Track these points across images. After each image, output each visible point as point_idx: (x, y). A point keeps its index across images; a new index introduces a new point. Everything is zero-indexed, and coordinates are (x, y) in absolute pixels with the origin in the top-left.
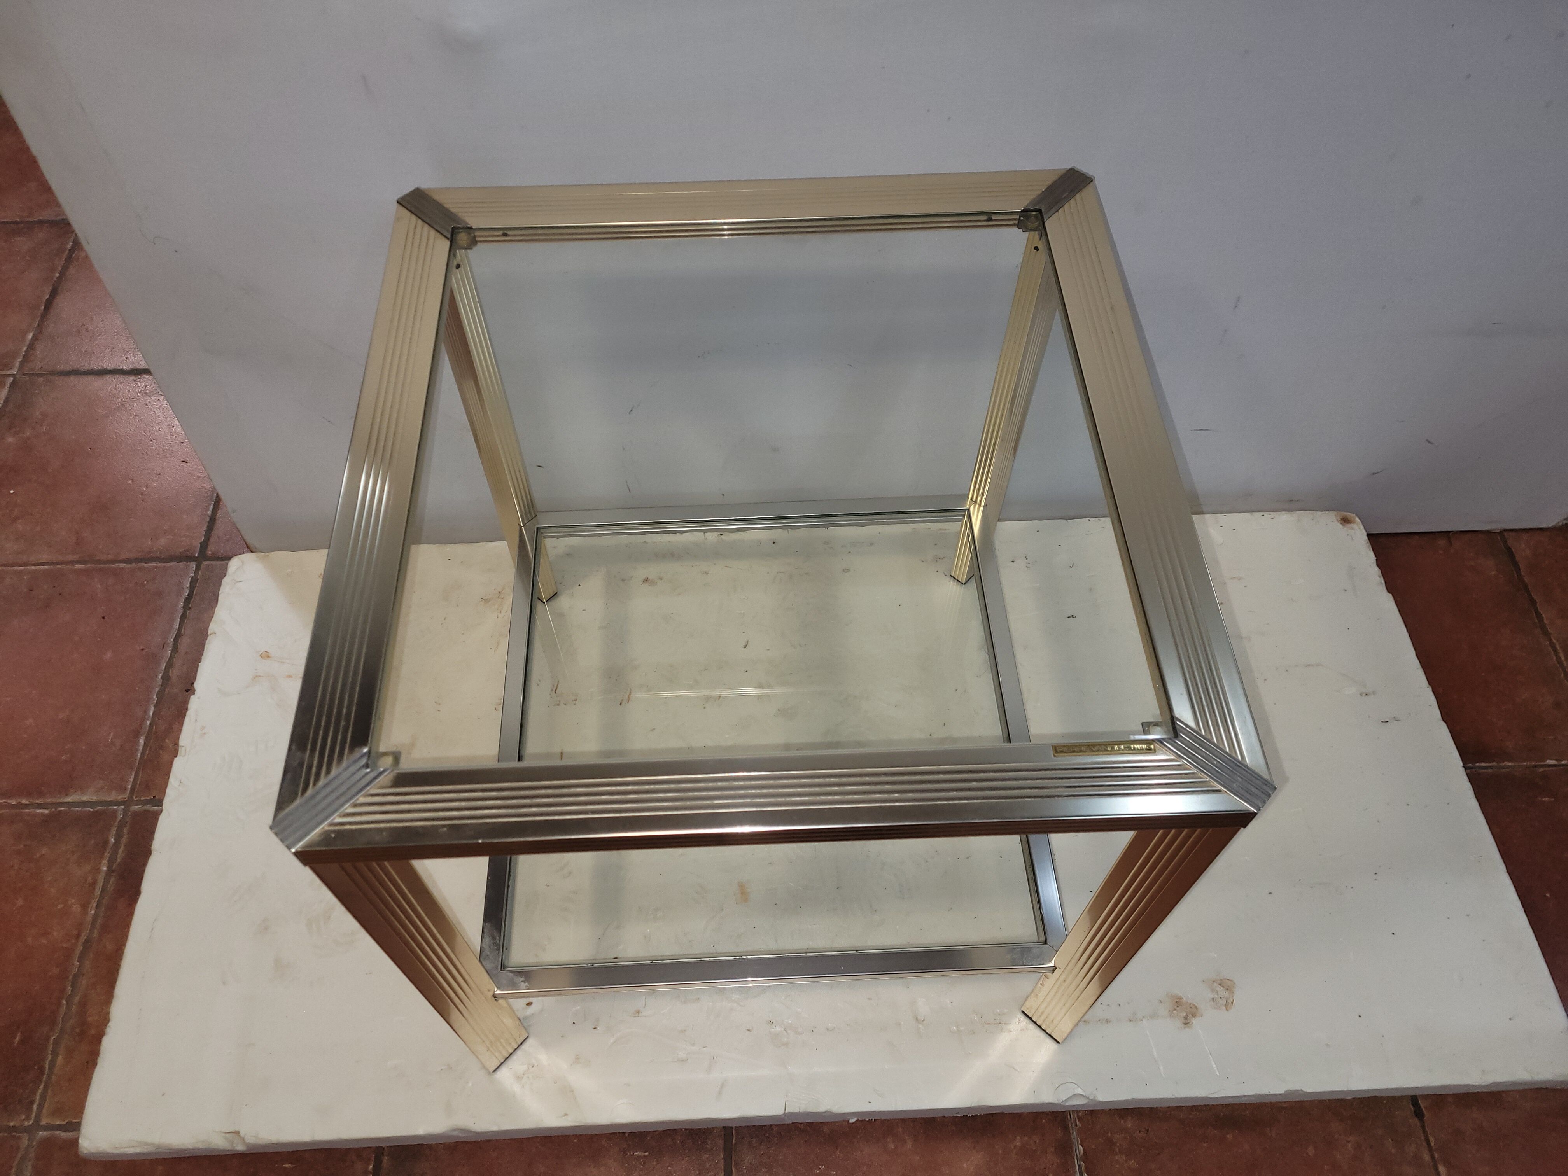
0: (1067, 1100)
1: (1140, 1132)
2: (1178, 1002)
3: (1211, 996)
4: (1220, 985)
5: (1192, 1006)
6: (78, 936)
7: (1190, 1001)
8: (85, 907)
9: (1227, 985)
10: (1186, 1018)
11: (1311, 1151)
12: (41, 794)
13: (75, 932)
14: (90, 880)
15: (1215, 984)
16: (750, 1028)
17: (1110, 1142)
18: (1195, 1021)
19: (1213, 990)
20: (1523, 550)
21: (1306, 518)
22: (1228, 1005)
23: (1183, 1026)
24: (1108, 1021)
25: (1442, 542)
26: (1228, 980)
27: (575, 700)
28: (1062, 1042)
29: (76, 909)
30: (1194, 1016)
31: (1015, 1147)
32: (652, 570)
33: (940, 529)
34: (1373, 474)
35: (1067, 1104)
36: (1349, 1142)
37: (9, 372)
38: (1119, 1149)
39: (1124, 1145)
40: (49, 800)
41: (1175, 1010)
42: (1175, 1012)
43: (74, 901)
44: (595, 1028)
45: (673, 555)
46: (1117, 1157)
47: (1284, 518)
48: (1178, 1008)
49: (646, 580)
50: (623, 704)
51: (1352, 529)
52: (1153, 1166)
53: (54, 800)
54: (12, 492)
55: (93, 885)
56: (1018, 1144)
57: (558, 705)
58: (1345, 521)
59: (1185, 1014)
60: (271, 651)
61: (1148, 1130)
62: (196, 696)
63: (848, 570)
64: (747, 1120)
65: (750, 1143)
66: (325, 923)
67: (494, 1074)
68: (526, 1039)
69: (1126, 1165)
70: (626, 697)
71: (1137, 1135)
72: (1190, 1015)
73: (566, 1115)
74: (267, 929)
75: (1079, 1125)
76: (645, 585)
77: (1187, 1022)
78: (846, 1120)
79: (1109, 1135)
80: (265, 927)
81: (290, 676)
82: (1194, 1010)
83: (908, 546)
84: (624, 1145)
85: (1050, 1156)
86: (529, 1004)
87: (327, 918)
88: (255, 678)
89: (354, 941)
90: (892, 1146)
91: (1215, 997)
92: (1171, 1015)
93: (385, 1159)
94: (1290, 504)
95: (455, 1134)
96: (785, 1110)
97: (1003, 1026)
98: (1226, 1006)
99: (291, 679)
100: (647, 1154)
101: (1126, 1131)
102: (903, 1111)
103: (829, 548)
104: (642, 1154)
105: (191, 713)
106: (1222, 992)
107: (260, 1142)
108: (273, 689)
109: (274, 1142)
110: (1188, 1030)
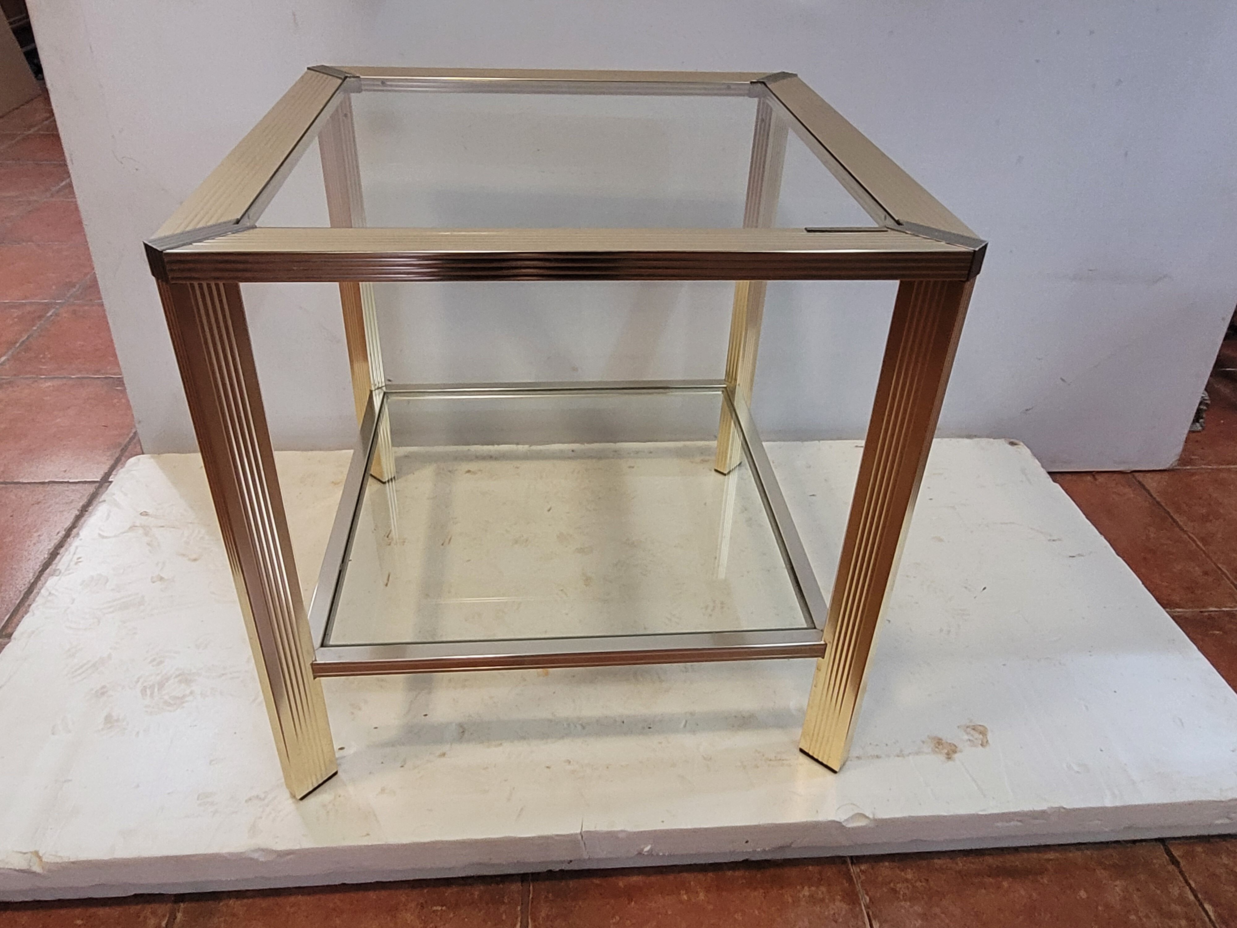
0: (849, 819)
1: (920, 881)
2: (939, 742)
3: (966, 737)
4: (974, 730)
5: (952, 745)
7: (949, 742)
9: (980, 730)
10: (947, 754)
11: (1083, 894)
15: (968, 729)
16: (549, 766)
18: (956, 756)
19: (968, 734)
21: (983, 442)
22: (984, 744)
23: (947, 760)
24: (877, 757)
26: (980, 726)
27: (405, 541)
28: (840, 769)
30: (955, 752)
32: (473, 466)
33: (706, 445)
34: (1027, 410)
35: (850, 825)
36: (1117, 886)
38: (903, 896)
39: (907, 892)
41: (937, 748)
44: (402, 767)
45: (491, 457)
46: (902, 903)
47: (967, 441)
48: (940, 747)
49: (469, 471)
50: (444, 544)
51: (1019, 447)
52: (937, 910)
56: (807, 894)
57: (390, 544)
58: (1014, 444)
59: (946, 751)
60: (150, 511)
61: (927, 880)
62: (80, 538)
63: (633, 467)
64: (545, 842)
65: (546, 897)
66: (158, 690)
67: (301, 802)
68: (336, 773)
69: (911, 910)
70: (447, 540)
71: (918, 884)
72: (951, 752)
73: (368, 835)
74: (103, 694)
75: (863, 877)
76: (467, 474)
77: (949, 757)
78: (640, 854)
79: (892, 885)
80: (102, 692)
81: (163, 527)
82: (953, 748)
83: (680, 454)
84: (422, 900)
85: (838, 903)
86: (342, 749)
87: (161, 685)
88: (133, 528)
89: (183, 702)
90: (685, 897)
91: (971, 738)
92: (934, 752)
93: (179, 915)
94: (969, 437)
95: (256, 856)
96: (582, 829)
97: (784, 762)
98: (982, 745)
99: (163, 528)
100: (444, 908)
101: (907, 880)
102: (695, 831)
103: (617, 455)
104: (440, 908)
105: (72, 549)
106: (977, 735)
107: (58, 860)
108: (146, 534)
109: (71, 860)
110: (950, 763)
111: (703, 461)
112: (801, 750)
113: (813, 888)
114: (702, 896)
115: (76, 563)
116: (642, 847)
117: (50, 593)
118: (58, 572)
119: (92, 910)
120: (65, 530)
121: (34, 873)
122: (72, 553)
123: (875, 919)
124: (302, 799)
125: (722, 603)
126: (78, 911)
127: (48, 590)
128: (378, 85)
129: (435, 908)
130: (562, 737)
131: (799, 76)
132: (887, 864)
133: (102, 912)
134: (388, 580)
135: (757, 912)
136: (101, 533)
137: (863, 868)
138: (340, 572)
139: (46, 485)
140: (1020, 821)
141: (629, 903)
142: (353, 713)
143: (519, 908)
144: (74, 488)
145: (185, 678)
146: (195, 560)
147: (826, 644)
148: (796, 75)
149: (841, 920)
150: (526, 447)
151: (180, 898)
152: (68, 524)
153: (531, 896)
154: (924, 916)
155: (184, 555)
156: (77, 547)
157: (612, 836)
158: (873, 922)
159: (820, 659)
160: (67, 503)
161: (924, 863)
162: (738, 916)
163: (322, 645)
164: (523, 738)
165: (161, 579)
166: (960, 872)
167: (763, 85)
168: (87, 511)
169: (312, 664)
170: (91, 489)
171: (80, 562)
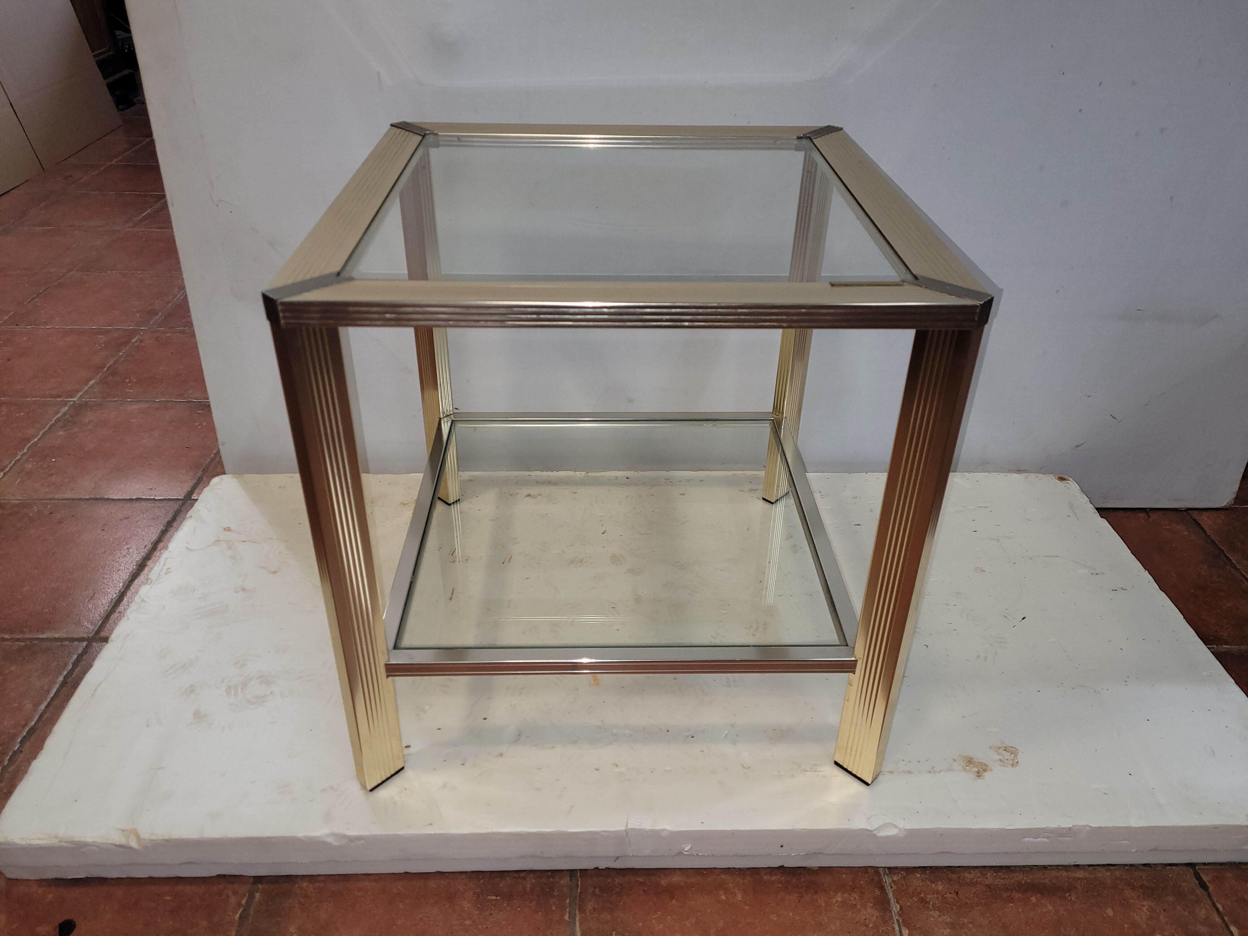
0: (879, 828)
1: (950, 893)
2: (970, 761)
3: (997, 757)
4: (1005, 750)
5: (982, 764)
6: (26, 725)
7: (980, 761)
8: (36, 705)
9: (1012, 751)
10: (978, 772)
11: (1110, 912)
12: (22, 632)
13: (23, 723)
14: (46, 688)
15: (1000, 750)
16: (598, 768)
17: (923, 901)
18: (986, 774)
19: (999, 754)
20: (1205, 520)
21: (1032, 477)
22: (1015, 764)
23: (976, 778)
24: (909, 772)
25: (1142, 515)
26: (1012, 747)
27: (468, 560)
28: (873, 782)
29: (29, 706)
30: (985, 771)
31: (837, 902)
32: (533, 491)
33: (754, 475)
34: (1077, 446)
35: (881, 834)
36: (1144, 906)
37: (71, 399)
38: (933, 906)
39: (937, 903)
40: (27, 636)
41: (968, 766)
42: (968, 767)
43: (28, 701)
44: (463, 765)
45: (550, 482)
46: (931, 913)
47: (1015, 475)
48: (970, 765)
49: (529, 495)
50: (505, 563)
51: (1068, 483)
52: (966, 921)
53: (31, 636)
54: (54, 460)
55: (48, 692)
56: (840, 899)
57: (453, 562)
58: (1061, 479)
59: (977, 769)
60: (232, 527)
61: (957, 892)
62: (168, 550)
63: (684, 494)
64: (593, 838)
65: (593, 892)
66: (242, 689)
67: (371, 793)
68: (402, 769)
69: (940, 919)
70: (507, 560)
71: (948, 895)
72: (981, 770)
73: (431, 824)
74: (192, 691)
75: (895, 887)
76: (527, 498)
77: (979, 775)
78: (680, 853)
79: (922, 895)
80: (192, 690)
81: (245, 541)
82: (984, 767)
83: (730, 483)
84: (478, 890)
85: (869, 910)
86: (408, 747)
87: (244, 685)
88: (217, 541)
89: (264, 702)
90: (723, 897)
91: (1002, 758)
92: (965, 770)
93: (258, 895)
94: (1019, 471)
95: (329, 840)
96: (627, 827)
97: (820, 773)
98: (1012, 765)
99: (245, 543)
100: (498, 898)
101: (937, 892)
102: (733, 833)
103: (669, 481)
104: (494, 898)
105: (162, 560)
106: (1007, 755)
107: (154, 838)
108: (230, 548)
109: (166, 838)
110: (980, 781)
111: (751, 490)
112: (836, 763)
113: (846, 895)
114: (739, 897)
115: (166, 573)
116: (683, 846)
117: (143, 600)
118: (150, 581)
119: (180, 888)
120: (152, 544)
121: (131, 848)
122: (162, 564)
123: (904, 926)
124: (371, 790)
125: (765, 624)
126: (166, 888)
127: (141, 597)
128: (455, 141)
129: (489, 897)
130: (611, 743)
131: (844, 129)
132: (918, 875)
133: (188, 889)
134: (452, 594)
135: (791, 914)
136: (188, 546)
137: (895, 879)
138: (411, 583)
139: (134, 502)
140: (1048, 838)
141: (671, 901)
142: (418, 715)
143: (568, 901)
144: (160, 505)
145: (265, 680)
146: (275, 572)
147: (856, 661)
148: (841, 129)
149: (871, 925)
150: (583, 473)
151: (258, 879)
152: (154, 537)
153: (579, 890)
154: (952, 926)
155: (264, 568)
156: (166, 559)
157: (655, 835)
158: (903, 928)
159: (851, 674)
160: (154, 519)
161: (955, 876)
162: (774, 917)
163: (395, 647)
164: (575, 742)
165: (244, 590)
166: (988, 886)
167: (809, 140)
168: (171, 527)
169: (386, 665)
170: (176, 506)
171: (169, 572)
